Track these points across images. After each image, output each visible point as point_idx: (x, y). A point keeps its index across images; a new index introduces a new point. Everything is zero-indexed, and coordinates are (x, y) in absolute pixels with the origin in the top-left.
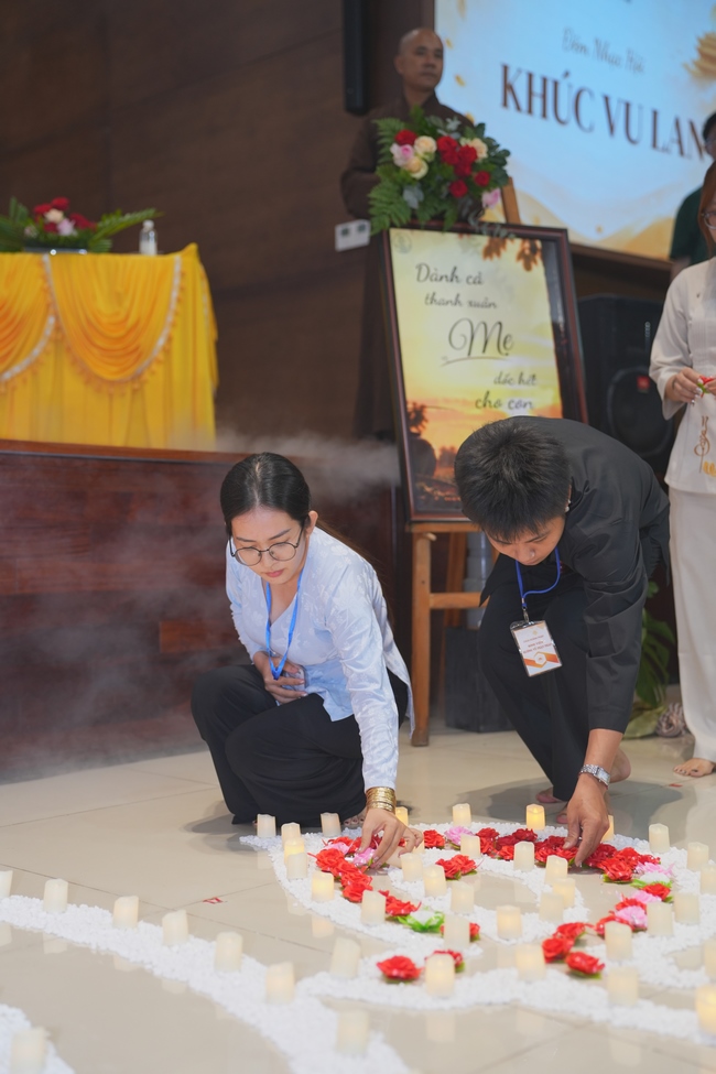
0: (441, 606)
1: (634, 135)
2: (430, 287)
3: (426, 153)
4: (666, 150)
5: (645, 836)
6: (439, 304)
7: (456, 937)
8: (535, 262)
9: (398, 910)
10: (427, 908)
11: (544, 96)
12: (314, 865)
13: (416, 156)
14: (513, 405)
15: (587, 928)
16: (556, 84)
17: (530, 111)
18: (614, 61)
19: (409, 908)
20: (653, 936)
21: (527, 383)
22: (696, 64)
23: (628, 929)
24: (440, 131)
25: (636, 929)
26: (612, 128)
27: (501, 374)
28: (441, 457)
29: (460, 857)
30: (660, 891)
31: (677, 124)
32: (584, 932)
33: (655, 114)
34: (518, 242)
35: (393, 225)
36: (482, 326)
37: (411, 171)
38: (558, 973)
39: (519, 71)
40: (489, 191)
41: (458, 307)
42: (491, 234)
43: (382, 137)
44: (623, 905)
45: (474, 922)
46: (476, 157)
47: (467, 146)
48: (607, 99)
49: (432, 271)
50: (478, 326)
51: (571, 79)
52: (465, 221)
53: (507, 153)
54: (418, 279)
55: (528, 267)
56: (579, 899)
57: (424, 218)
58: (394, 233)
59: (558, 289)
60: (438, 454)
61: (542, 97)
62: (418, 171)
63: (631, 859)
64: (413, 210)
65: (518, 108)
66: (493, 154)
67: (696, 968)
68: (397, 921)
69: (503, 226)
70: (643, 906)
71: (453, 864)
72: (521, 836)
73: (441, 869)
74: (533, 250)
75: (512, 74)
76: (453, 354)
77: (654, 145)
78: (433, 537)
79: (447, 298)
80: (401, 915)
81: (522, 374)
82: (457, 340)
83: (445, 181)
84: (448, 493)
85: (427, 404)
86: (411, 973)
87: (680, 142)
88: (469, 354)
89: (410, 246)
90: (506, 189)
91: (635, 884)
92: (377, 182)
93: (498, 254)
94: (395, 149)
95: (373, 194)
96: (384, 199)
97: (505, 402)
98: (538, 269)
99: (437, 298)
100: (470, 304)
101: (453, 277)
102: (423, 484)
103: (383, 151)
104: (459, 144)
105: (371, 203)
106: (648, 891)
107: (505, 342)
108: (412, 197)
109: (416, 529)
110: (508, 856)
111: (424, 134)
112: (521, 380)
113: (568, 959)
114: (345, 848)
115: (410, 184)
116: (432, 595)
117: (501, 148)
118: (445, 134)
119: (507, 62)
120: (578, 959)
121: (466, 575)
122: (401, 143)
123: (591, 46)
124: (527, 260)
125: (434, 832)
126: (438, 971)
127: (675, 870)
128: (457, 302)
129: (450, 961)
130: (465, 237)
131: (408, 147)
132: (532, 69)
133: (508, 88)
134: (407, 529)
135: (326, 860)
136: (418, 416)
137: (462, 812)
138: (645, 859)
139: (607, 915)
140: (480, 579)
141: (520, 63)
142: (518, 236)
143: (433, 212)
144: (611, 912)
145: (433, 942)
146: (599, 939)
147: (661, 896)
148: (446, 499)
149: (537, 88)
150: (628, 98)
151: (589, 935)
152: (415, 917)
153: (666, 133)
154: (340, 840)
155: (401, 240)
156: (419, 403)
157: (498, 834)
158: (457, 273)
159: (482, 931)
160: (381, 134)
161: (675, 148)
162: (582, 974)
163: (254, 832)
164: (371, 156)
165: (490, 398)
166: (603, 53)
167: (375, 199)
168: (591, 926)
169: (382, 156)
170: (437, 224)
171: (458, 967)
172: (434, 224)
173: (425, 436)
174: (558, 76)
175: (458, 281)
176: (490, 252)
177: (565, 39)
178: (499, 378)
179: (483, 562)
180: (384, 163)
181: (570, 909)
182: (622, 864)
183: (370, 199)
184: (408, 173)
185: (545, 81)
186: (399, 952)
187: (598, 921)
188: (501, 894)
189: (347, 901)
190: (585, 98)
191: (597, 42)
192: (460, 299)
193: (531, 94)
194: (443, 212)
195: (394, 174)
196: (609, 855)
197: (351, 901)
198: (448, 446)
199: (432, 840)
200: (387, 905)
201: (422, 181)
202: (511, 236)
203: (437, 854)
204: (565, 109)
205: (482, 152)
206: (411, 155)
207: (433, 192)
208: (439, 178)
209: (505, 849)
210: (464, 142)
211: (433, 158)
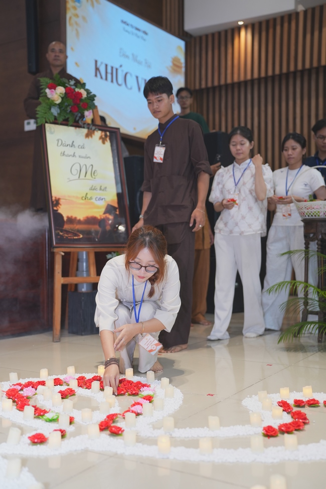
0: (66, 283)
2: (62, 149)
3: (61, 93)
5: (145, 376)
6: (67, 156)
7: (64, 424)
8: (107, 141)
9: (39, 413)
10: (52, 412)
11: (112, 74)
12: (5, 396)
13: (56, 94)
14: (97, 199)
15: (119, 416)
16: (117, 69)
17: (106, 79)
18: (140, 63)
19: (45, 412)
20: (145, 417)
21: (103, 190)
22: (171, 67)
23: (134, 415)
24: (67, 85)
25: (138, 414)
26: (139, 89)
27: (92, 186)
28: (67, 220)
29: (69, 389)
30: (149, 398)
32: (117, 417)
34: (100, 132)
35: (46, 122)
36: (85, 166)
38: (105, 435)
40: (87, 111)
41: (74, 158)
42: (88, 128)
43: (42, 85)
44: (134, 405)
45: (72, 416)
46: (82, 97)
47: (78, 92)
48: (137, 77)
49: (63, 142)
50: (83, 166)
51: (123, 68)
52: (77, 122)
53: (95, 96)
54: (58, 145)
55: (104, 143)
56: (117, 404)
57: (60, 120)
58: (47, 125)
59: (116, 152)
60: (65, 219)
62: (57, 100)
63: (139, 385)
64: (55, 116)
65: (101, 78)
66: (89, 96)
67: (160, 428)
68: (39, 418)
70: (141, 405)
71: (66, 392)
72: (96, 378)
73: (60, 394)
74: (106, 136)
75: (99, 64)
76: (72, 177)
78: (63, 254)
79: (70, 154)
80: (41, 415)
81: (101, 187)
82: (74, 172)
83: (69, 105)
84: (69, 235)
85: (61, 198)
86: (43, 440)
88: (79, 177)
89: (54, 131)
90: (95, 110)
91: (140, 396)
92: (40, 104)
93: (91, 137)
94: (47, 91)
95: (39, 109)
96: (43, 111)
97: (94, 198)
98: (108, 143)
99: (66, 153)
100: (80, 157)
101: (72, 145)
102: (59, 231)
103: (42, 91)
104: (75, 91)
105: (37, 112)
106: (144, 399)
107: (94, 173)
108: (55, 111)
109: (56, 250)
110: (89, 387)
111: (59, 85)
112: (100, 189)
113: (109, 429)
114: (19, 388)
115: (54, 105)
116: (62, 278)
117: (92, 94)
118: (69, 86)
119: (97, 59)
120: (113, 429)
121: (77, 270)
122: (50, 88)
123: (131, 56)
124: (103, 140)
125: (59, 379)
126: (54, 438)
127: (156, 390)
128: (74, 156)
129: (59, 433)
130: (78, 129)
131: (53, 90)
132: (107, 63)
133: (97, 69)
134: (52, 251)
135: (10, 393)
136: (57, 203)
137: (71, 370)
138: (144, 386)
139: (127, 409)
140: (84, 271)
141: (103, 60)
142: (100, 130)
143: (63, 118)
144: (129, 408)
145: (54, 426)
146: (123, 419)
147: (149, 400)
148: (69, 238)
149: (109, 70)
150: (145, 78)
151: (119, 418)
152: (47, 416)
154: (17, 384)
155: (50, 129)
156: (58, 197)
157: (86, 378)
158: (74, 144)
159: (76, 420)
160: (41, 84)
162: (115, 435)
164: (37, 93)
165: (88, 196)
166: (135, 59)
167: (39, 111)
168: (120, 414)
169: (42, 93)
170: (65, 123)
171: (63, 436)
172: (64, 123)
173: (60, 211)
174: (117, 66)
175: (74, 147)
176: (87, 136)
177: (120, 52)
178: (92, 187)
179: (85, 264)
180: (43, 96)
181: (113, 408)
182: (135, 388)
183: (36, 111)
184: (53, 101)
185: (112, 68)
186: (39, 432)
187: (123, 412)
188: (87, 404)
189: (18, 411)
190: (128, 77)
191: (133, 55)
192: (75, 154)
193: (106, 73)
194: (68, 118)
195: (47, 101)
196: (131, 384)
197: (19, 410)
198: (70, 216)
199: (58, 382)
200: (35, 411)
201: (59, 105)
202: (97, 129)
203: (59, 388)
204: (121, 80)
205: (84, 95)
206: (54, 94)
207: (64, 109)
208: (66, 104)
209: (88, 384)
210: (77, 90)
211: (64, 95)
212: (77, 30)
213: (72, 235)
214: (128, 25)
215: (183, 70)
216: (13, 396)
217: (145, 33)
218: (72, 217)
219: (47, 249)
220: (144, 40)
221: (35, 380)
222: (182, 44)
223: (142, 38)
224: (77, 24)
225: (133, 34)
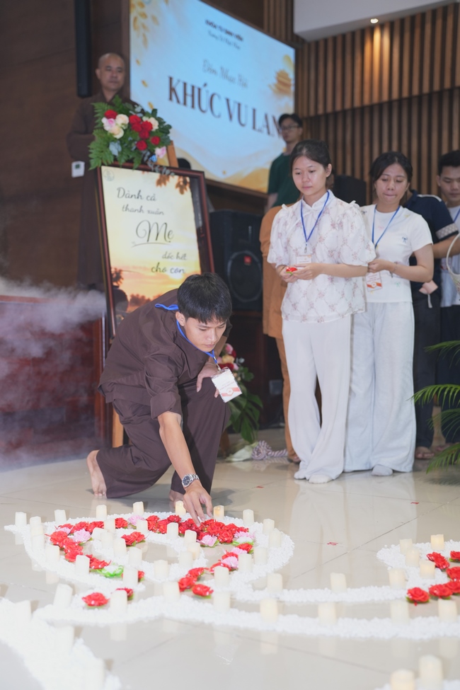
1: (243, 121)
2: (125, 201)
3: (123, 124)
4: (260, 131)
5: (241, 517)
6: (131, 211)
7: (130, 581)
8: (186, 189)
9: (96, 564)
10: (114, 564)
11: (193, 96)
12: (49, 541)
13: (116, 126)
14: (173, 271)
15: (205, 571)
16: (199, 90)
17: (185, 103)
18: (231, 80)
19: (104, 564)
20: (241, 573)
21: (181, 258)
22: (275, 85)
23: (227, 569)
24: (131, 112)
25: (232, 569)
26: (231, 117)
27: (166, 253)
28: (131, 300)
29: (136, 533)
30: (247, 548)
31: (266, 117)
32: (202, 573)
33: (254, 111)
34: (176, 177)
35: (103, 164)
36: (156, 225)
37: (113, 134)
38: (188, 596)
39: (179, 81)
40: (160, 148)
41: (141, 213)
42: (161, 172)
43: (97, 113)
45: (141, 571)
46: (152, 128)
47: (147, 122)
48: (228, 100)
49: (126, 192)
50: (153, 225)
51: (207, 88)
52: (145, 164)
53: (170, 127)
54: (118, 196)
55: (182, 192)
56: (203, 554)
57: (122, 161)
58: (104, 169)
59: (199, 206)
60: (129, 298)
61: (192, 96)
62: (118, 134)
63: (233, 530)
64: (115, 156)
65: (178, 102)
66: (162, 127)
67: (262, 589)
68: (96, 572)
69: (168, 168)
70: (237, 556)
71: (132, 537)
72: (172, 519)
73: (124, 540)
74: (185, 182)
75: (174, 82)
76: (139, 241)
77: (254, 128)
79: (135, 208)
80: (98, 568)
81: (178, 253)
82: (141, 233)
83: (134, 141)
85: (123, 269)
86: (102, 602)
87: (268, 126)
88: (148, 241)
89: (114, 177)
90: (170, 147)
91: (234, 543)
92: (94, 139)
93: (165, 184)
94: (104, 120)
96: (98, 149)
97: (168, 269)
98: (188, 193)
99: (129, 207)
100: (149, 212)
101: (139, 196)
102: (120, 315)
103: (97, 121)
104: (142, 120)
105: (91, 151)
106: (240, 548)
107: (169, 235)
108: (115, 149)
110: (163, 531)
111: (121, 113)
112: (178, 257)
113: (194, 587)
114: (68, 531)
115: (113, 141)
117: (166, 124)
118: (134, 114)
119: (172, 75)
120: (199, 589)
122: (108, 117)
123: (219, 71)
124: (181, 188)
125: (122, 519)
126: (117, 599)
127: (256, 535)
128: (141, 210)
129: (125, 594)
130: (146, 173)
131: (112, 119)
132: (186, 80)
133: (172, 90)
135: (56, 538)
136: (118, 276)
137: (139, 507)
138: (240, 530)
139: (217, 562)
141: (179, 77)
142: (176, 174)
143: (126, 158)
144: (220, 560)
145: (117, 583)
146: (212, 576)
147: (247, 550)
149: (189, 91)
150: (239, 101)
151: (206, 574)
152: (107, 570)
153: (260, 122)
154: (66, 526)
155: (108, 173)
156: (118, 269)
157: (159, 519)
158: (141, 194)
159: (147, 576)
160: (96, 111)
161: (265, 130)
162: (200, 597)
163: (13, 522)
165: (160, 266)
166: (225, 74)
167: (92, 149)
168: (207, 569)
169: (97, 124)
170: (129, 165)
171: (130, 597)
172: (128, 164)
173: (122, 288)
174: (200, 85)
175: (141, 198)
176: (160, 182)
177: (204, 66)
178: (165, 255)
180: (98, 128)
181: (197, 560)
182: (227, 533)
183: (89, 149)
184: (112, 135)
185: (193, 87)
186: (97, 590)
187: (211, 566)
188: (159, 553)
189: (67, 562)
190: (215, 99)
191: (222, 68)
192: (143, 209)
193: (185, 94)
194: (133, 158)
195: (104, 135)
196: (221, 528)
197: (70, 561)
198: (135, 294)
199: (120, 524)
200: (90, 563)
201: (120, 140)
202: (173, 174)
203: (122, 532)
204: (205, 105)
205: (155, 125)
206: (114, 125)
207: (126, 146)
208: (130, 138)
209: (162, 527)
210: (145, 119)
211: (127, 127)
212: (144, 36)
214: (215, 27)
215: (292, 88)
216: (60, 542)
217: (239, 38)
218: (138, 295)
219: (104, 340)
220: (238, 48)
221: (89, 520)
222: (290, 52)
223: (235, 45)
224: (144, 27)
225: (222, 39)
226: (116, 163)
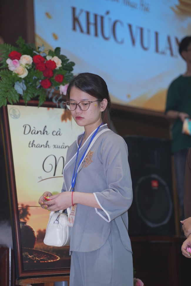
1: (146, 45)
2: (31, 137)
3: (27, 64)
4: (163, 53)
6: (37, 147)
11: (96, 24)
13: (21, 66)
16: (102, 18)
17: (88, 32)
18: (133, 6)
22: (177, 7)
24: (35, 52)
26: (133, 42)
31: (169, 39)
33: (157, 34)
35: (9, 103)
36: (62, 158)
37: (18, 74)
39: (82, 11)
40: (64, 85)
41: (47, 148)
42: (65, 108)
46: (56, 67)
47: (50, 60)
48: (130, 26)
49: (32, 129)
50: (59, 158)
51: (110, 16)
52: (51, 100)
53: (73, 64)
54: (24, 133)
58: (9, 107)
60: (36, 234)
62: (23, 74)
64: (20, 95)
65: (82, 31)
66: (65, 65)
75: (77, 12)
76: (45, 175)
77: (157, 50)
79: (41, 144)
82: (47, 167)
83: (38, 79)
84: (42, 258)
85: (30, 205)
87: (171, 49)
88: (54, 175)
89: (19, 115)
93: (70, 118)
99: (35, 143)
100: (54, 146)
101: (44, 132)
102: (26, 253)
104: (46, 59)
108: (20, 88)
109: (22, 283)
111: (25, 53)
115: (18, 81)
117: (69, 61)
118: (37, 54)
119: (75, 5)
122: (12, 58)
128: (47, 146)
130: (51, 109)
131: (16, 60)
132: (88, 10)
133: (75, 20)
136: (25, 211)
143: (32, 96)
149: (92, 20)
150: (141, 25)
153: (163, 44)
155: (14, 111)
156: (25, 204)
158: (47, 129)
161: (168, 52)
170: (34, 102)
172: (33, 102)
173: (28, 224)
174: (103, 13)
175: (47, 134)
176: (64, 118)
180: (3, 69)
184: (16, 75)
185: (96, 16)
190: (118, 26)
192: (48, 144)
193: (88, 23)
194: (38, 96)
195: (9, 75)
198: (41, 228)
201: (25, 79)
204: (108, 32)
205: (59, 63)
206: (18, 65)
207: (31, 85)
208: (34, 77)
210: (49, 58)
211: (31, 67)
213: (45, 258)
226: (21, 101)
